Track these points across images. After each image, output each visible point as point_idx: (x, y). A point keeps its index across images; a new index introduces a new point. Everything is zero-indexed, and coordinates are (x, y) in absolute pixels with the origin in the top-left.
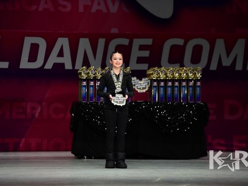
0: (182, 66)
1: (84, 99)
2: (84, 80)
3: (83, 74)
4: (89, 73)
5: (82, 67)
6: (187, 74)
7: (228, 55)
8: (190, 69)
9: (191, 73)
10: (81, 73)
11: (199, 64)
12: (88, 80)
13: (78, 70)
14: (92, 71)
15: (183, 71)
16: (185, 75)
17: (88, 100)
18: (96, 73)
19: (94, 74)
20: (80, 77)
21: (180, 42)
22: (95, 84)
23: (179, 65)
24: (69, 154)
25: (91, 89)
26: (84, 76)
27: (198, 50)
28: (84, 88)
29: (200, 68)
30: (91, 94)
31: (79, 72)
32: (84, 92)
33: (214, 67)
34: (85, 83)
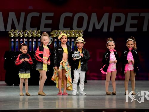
0: (72, 29)
1: (12, 49)
2: (12, 38)
3: (12, 34)
4: (15, 33)
5: (11, 30)
6: (75, 34)
7: (99, 22)
8: (76, 31)
9: (77, 33)
10: (10, 34)
11: (82, 28)
12: (15, 38)
13: (8, 32)
14: (17, 32)
15: (72, 32)
16: (73, 34)
17: (15, 50)
18: (20, 34)
19: (18, 34)
20: (10, 36)
21: (70, 15)
22: (19, 40)
23: (69, 28)
24: (3, 83)
25: (17, 43)
26: (12, 36)
27: (81, 19)
28: (12, 43)
29: (82, 31)
30: (17, 46)
31: (9, 33)
32: (12, 45)
33: (90, 30)
34: (13, 40)
